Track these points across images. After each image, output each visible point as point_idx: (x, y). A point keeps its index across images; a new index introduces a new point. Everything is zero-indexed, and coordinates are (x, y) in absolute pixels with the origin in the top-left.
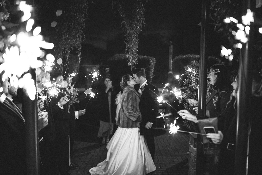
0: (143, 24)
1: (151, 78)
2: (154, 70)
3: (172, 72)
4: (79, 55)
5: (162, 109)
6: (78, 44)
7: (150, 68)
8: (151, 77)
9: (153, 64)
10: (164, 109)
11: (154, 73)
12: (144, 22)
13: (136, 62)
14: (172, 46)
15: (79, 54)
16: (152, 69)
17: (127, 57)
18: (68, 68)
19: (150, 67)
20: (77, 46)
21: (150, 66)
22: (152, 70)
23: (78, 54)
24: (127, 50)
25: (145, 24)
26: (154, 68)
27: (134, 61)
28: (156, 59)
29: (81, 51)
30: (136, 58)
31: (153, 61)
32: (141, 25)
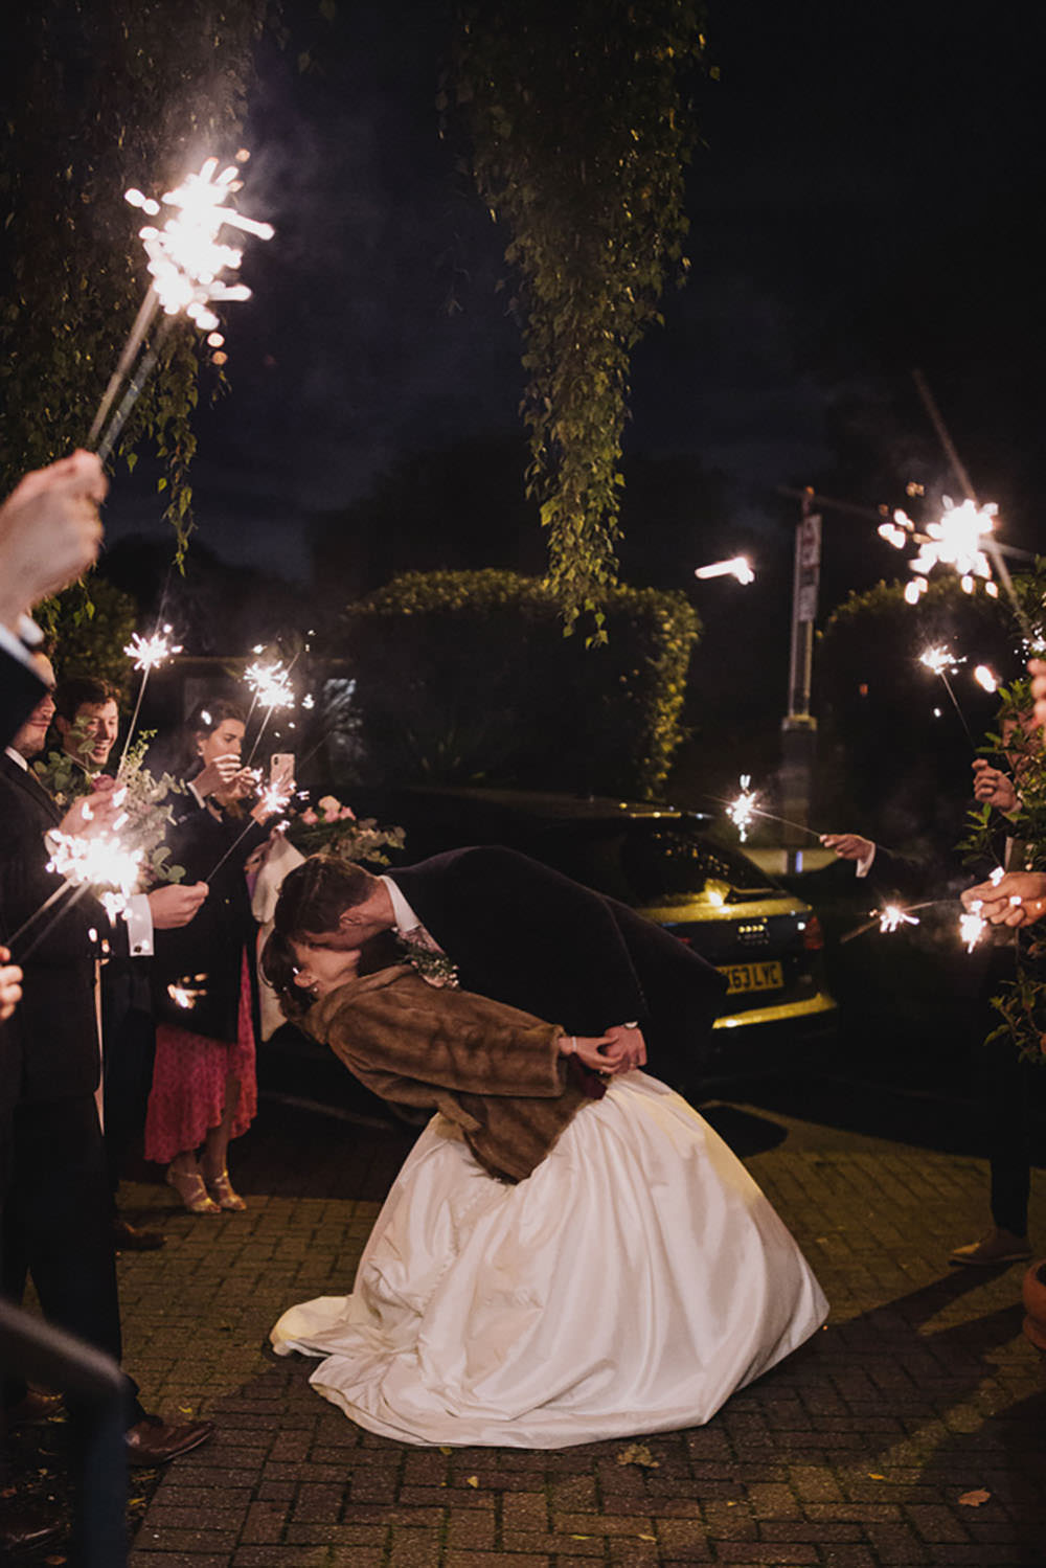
0: (670, 266)
1: (660, 752)
2: (684, 692)
3: (811, 714)
4: (177, 507)
5: (759, 967)
6: (172, 421)
7: (658, 675)
8: (667, 747)
9: (681, 649)
10: (778, 964)
11: (684, 717)
12: (674, 251)
13: (603, 568)
14: (815, 521)
15: (178, 496)
16: (674, 681)
17: (546, 520)
18: (91, 608)
19: (660, 666)
20: (160, 438)
21: (657, 659)
22: (672, 688)
23: (169, 498)
24: (541, 478)
25: (686, 262)
26: (686, 677)
27: (595, 556)
28: (700, 615)
29: (187, 480)
30: (610, 536)
31: (680, 626)
32: (654, 275)
